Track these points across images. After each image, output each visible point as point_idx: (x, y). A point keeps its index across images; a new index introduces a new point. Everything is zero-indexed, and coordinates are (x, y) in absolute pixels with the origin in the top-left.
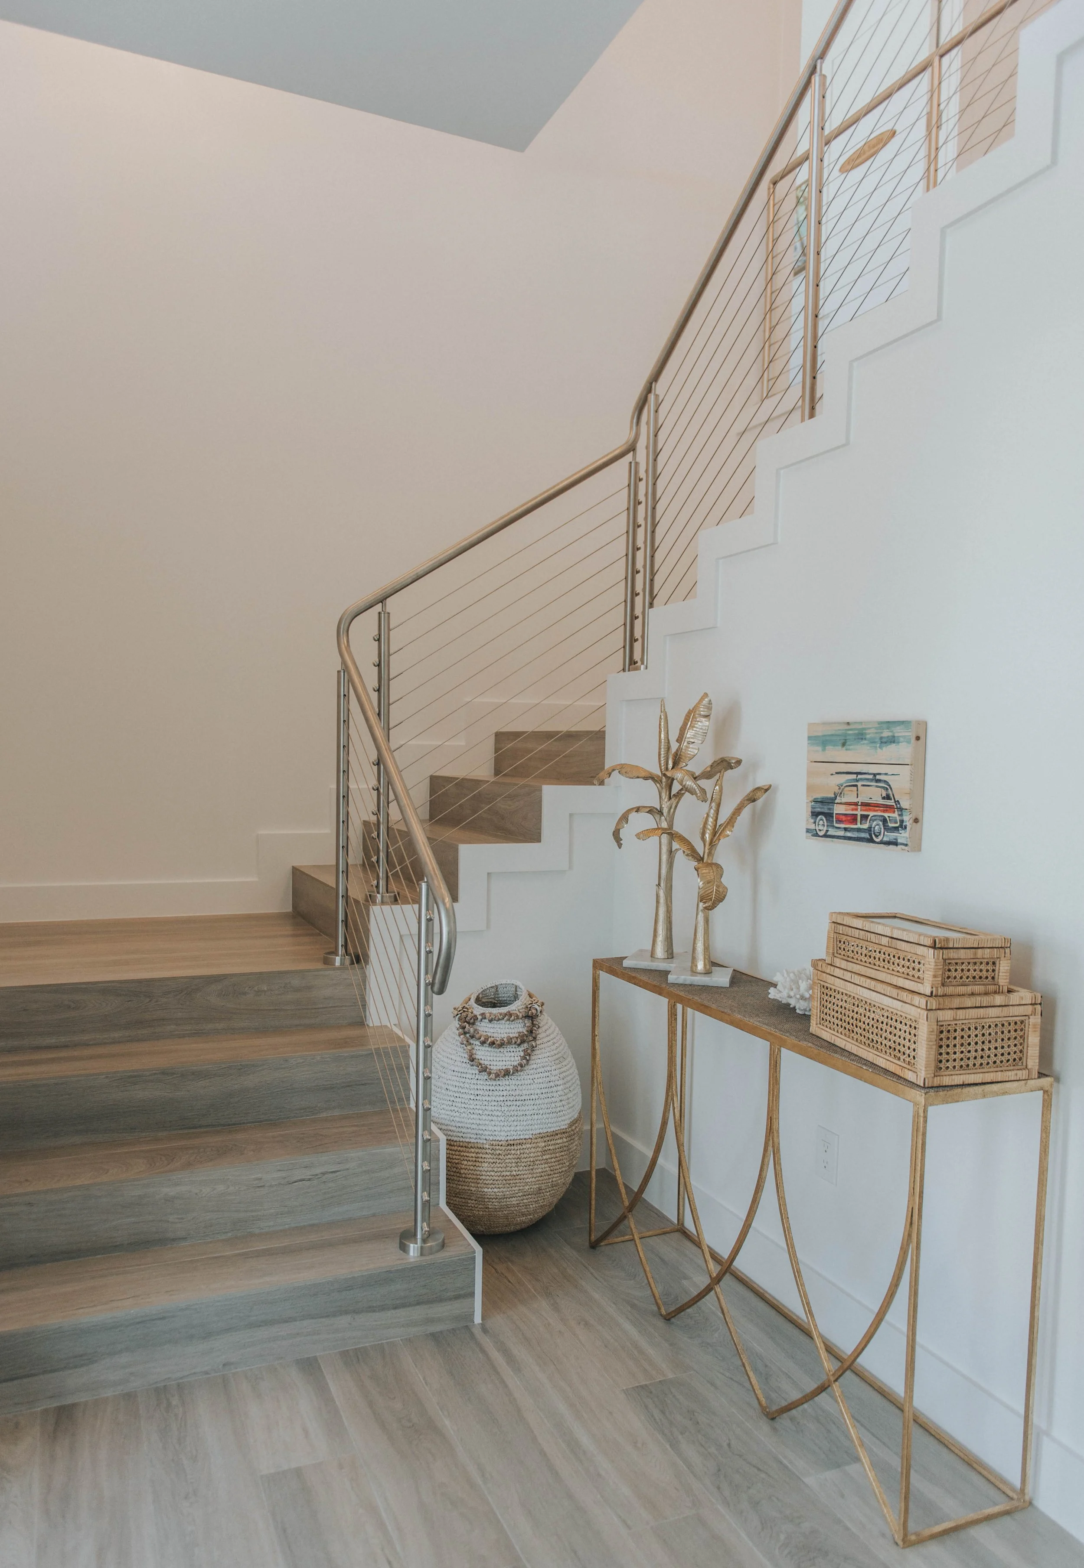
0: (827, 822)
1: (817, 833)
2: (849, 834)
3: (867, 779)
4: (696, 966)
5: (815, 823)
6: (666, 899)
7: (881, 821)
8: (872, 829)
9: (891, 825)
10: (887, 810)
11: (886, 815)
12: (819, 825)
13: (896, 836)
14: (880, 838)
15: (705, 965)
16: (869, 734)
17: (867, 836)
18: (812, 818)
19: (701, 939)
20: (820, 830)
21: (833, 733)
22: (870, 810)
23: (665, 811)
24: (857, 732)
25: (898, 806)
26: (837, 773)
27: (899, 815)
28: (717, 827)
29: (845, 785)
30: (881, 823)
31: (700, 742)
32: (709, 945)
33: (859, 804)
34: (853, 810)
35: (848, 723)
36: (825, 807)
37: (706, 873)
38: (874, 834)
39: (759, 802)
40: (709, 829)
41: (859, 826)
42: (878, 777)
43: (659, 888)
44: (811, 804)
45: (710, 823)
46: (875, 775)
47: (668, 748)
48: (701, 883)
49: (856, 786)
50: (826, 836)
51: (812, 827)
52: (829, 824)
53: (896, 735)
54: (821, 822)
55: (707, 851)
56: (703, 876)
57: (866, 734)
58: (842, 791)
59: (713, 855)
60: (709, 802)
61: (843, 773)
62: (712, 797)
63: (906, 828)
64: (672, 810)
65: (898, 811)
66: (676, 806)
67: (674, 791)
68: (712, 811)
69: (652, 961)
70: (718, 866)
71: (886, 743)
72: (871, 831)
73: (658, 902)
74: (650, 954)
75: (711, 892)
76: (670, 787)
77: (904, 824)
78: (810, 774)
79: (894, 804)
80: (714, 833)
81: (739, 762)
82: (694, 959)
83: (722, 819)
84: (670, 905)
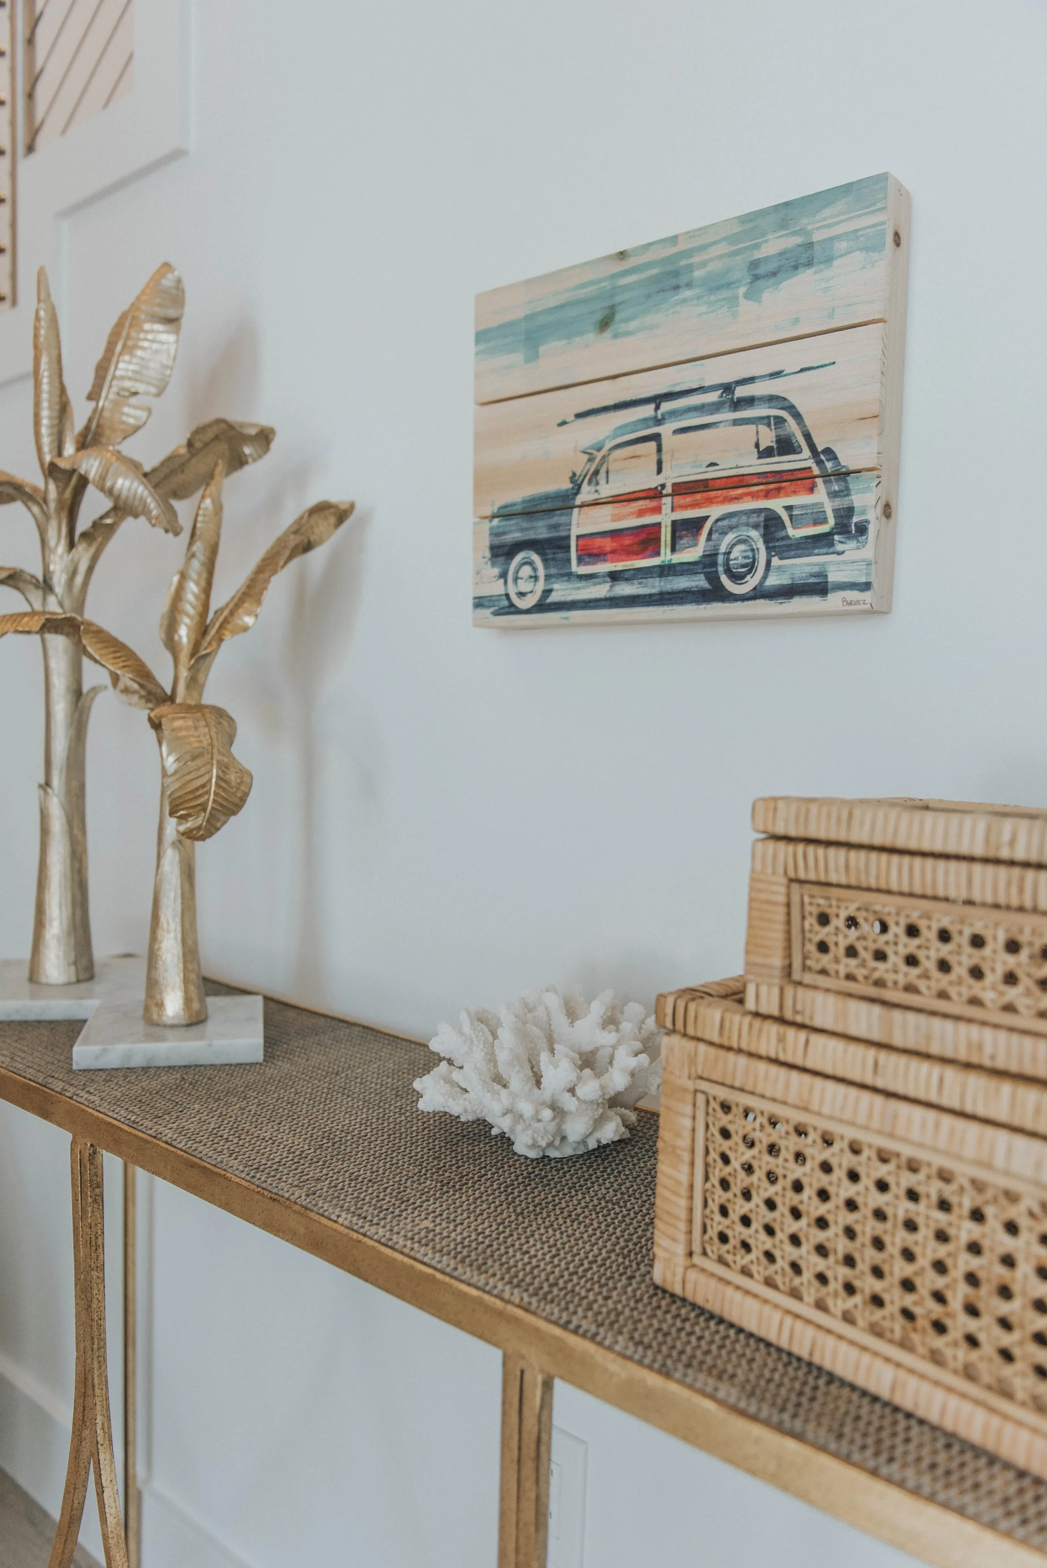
0: (546, 567)
1: (512, 605)
2: (625, 589)
3: (701, 409)
4: (161, 1005)
5: (504, 575)
6: (70, 823)
7: (756, 527)
8: (720, 559)
9: (795, 533)
10: (779, 490)
11: (777, 505)
12: (516, 579)
13: (823, 564)
14: (751, 582)
15: (187, 1001)
16: (704, 264)
17: (700, 582)
18: (493, 565)
19: (172, 926)
20: (521, 594)
21: (563, 298)
22: (710, 502)
23: (59, 581)
24: (654, 271)
25: (829, 465)
26: (579, 416)
27: (833, 495)
28: (211, 615)
29: (609, 445)
30: (755, 534)
31: (153, 390)
32: (195, 942)
33: (668, 490)
34: (641, 513)
35: (622, 255)
36: (540, 523)
37: (187, 728)
38: (728, 571)
39: (318, 557)
40: (188, 615)
41: (666, 556)
42: (741, 392)
43: (45, 791)
44: (486, 526)
45: (190, 597)
46: (728, 388)
47: (63, 409)
48: (171, 759)
49: (656, 437)
50: (542, 607)
51: (497, 588)
52: (553, 571)
53: (816, 237)
54: (526, 571)
55: (184, 674)
56: (178, 738)
57: (690, 268)
58: (601, 463)
59: (203, 686)
60: (185, 535)
61: (605, 409)
62: (194, 527)
63: (862, 529)
64: (79, 580)
65: (825, 482)
66: (90, 570)
67: (83, 523)
68: (196, 564)
69: (33, 996)
70: (220, 713)
71: (774, 274)
72: (715, 564)
73: (45, 832)
74: (25, 973)
75: (203, 786)
76: (72, 511)
77: (855, 519)
78: (482, 439)
79: (811, 463)
80: (202, 630)
81: (265, 437)
82: (153, 985)
83: (220, 598)
84: (80, 837)
